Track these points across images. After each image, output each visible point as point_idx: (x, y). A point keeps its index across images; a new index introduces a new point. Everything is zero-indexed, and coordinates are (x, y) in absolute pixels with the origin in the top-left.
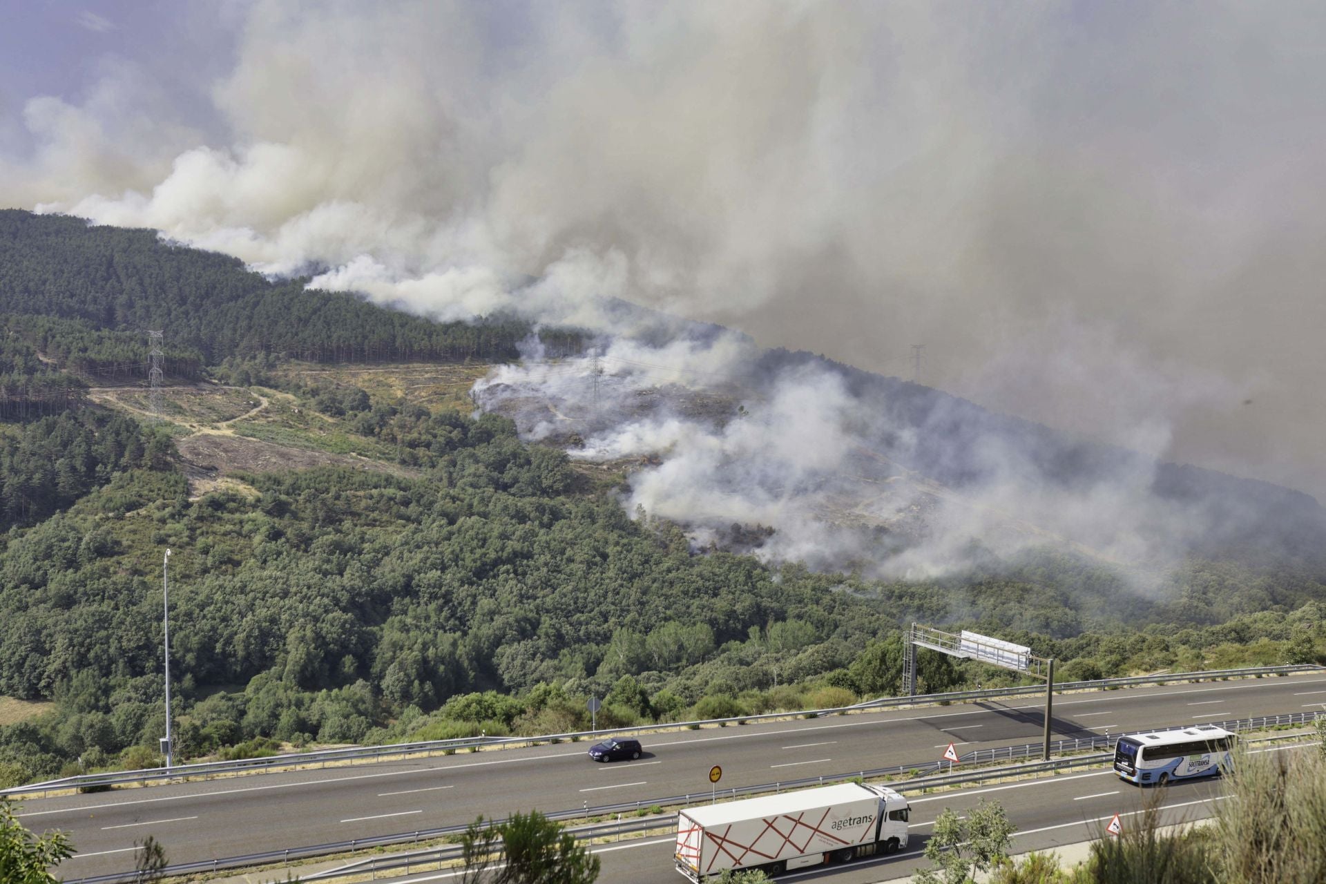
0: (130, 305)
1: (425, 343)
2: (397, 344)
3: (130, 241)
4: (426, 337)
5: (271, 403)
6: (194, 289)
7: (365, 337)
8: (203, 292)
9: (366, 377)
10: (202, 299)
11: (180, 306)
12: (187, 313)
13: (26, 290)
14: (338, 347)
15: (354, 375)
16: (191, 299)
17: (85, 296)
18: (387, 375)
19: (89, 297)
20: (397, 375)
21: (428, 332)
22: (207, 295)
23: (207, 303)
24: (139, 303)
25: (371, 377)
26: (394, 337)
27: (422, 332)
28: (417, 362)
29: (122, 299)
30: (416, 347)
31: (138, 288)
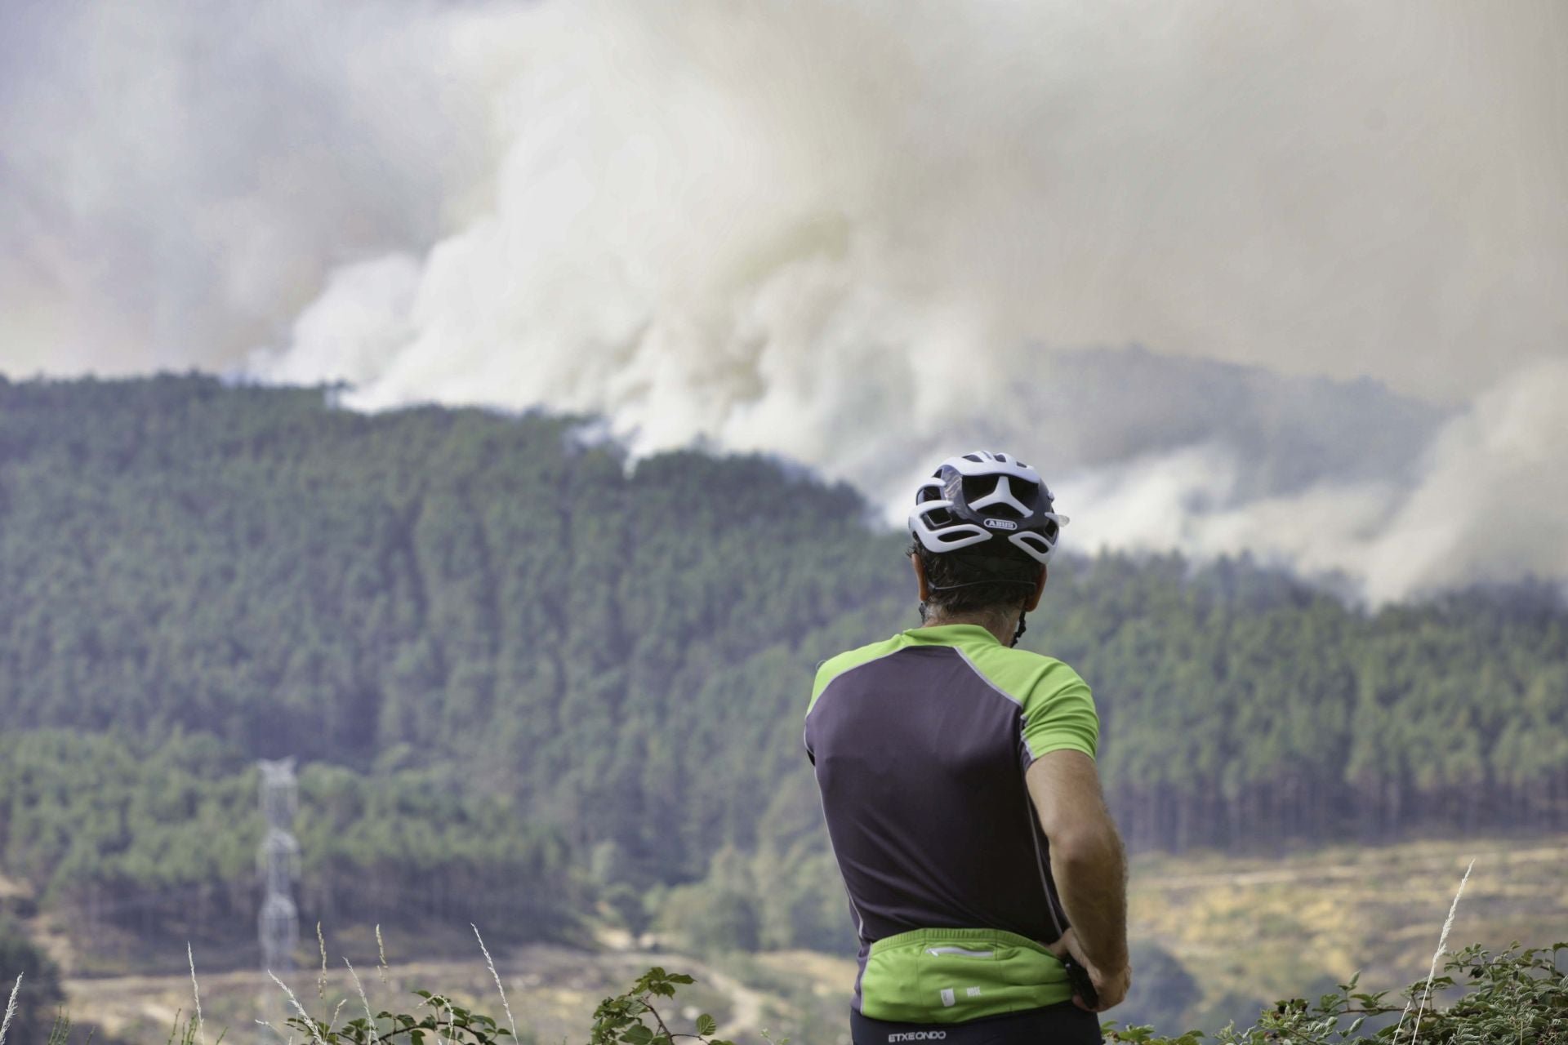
0: (435, 675)
1: (1468, 758)
2: (1353, 772)
3: (491, 447)
4: (1472, 739)
5: (770, 1014)
6: (661, 605)
7: (1228, 749)
8: (692, 614)
9: (1222, 901)
10: (686, 636)
11: (601, 667)
12: (616, 697)
13: (91, 646)
14: (1126, 790)
15: (1178, 898)
16: (646, 643)
17: (287, 654)
18: (1304, 893)
19: (299, 658)
20: (1343, 892)
21: (1486, 716)
22: (709, 622)
23: (700, 652)
24: (462, 669)
25: (1243, 900)
26: (1345, 742)
27: (1463, 716)
28: (1432, 836)
29: (409, 657)
30: (1425, 778)
31: (469, 615)
